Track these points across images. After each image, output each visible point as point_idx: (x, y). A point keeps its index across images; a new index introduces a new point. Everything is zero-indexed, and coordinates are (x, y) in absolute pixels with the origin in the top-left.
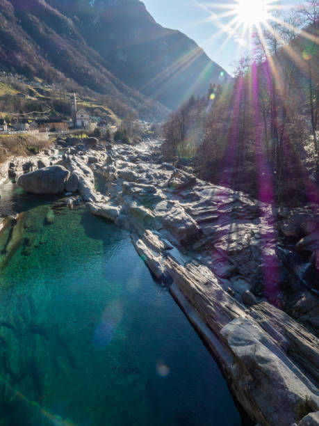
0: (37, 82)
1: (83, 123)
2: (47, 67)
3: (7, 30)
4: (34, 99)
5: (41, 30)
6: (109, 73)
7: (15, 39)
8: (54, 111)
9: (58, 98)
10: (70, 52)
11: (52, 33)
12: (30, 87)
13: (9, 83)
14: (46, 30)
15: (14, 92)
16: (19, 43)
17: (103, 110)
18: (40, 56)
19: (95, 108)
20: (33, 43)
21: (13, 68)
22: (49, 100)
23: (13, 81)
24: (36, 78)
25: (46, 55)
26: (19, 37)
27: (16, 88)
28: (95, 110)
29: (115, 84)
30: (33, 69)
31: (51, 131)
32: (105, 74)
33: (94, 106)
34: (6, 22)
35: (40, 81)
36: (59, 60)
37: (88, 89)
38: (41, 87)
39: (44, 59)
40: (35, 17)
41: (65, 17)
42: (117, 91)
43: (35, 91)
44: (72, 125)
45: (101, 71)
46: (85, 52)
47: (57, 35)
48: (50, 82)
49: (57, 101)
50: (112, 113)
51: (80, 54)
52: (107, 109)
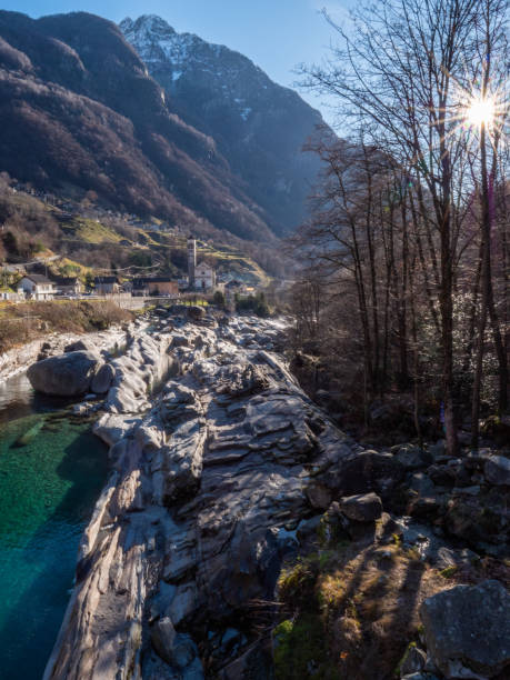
0: (153, 223)
1: (203, 284)
2: (171, 202)
3: (121, 156)
4: (144, 248)
5: (168, 154)
6: (261, 209)
7: (131, 167)
8: (170, 264)
9: (178, 247)
10: (206, 182)
11: (183, 157)
12: (141, 231)
13: (112, 226)
14: (175, 154)
15: (117, 239)
16: (136, 172)
17: (243, 264)
18: (163, 189)
19: (232, 261)
20: (156, 172)
21: (122, 206)
22: (165, 249)
23: (118, 224)
24: (153, 219)
25: (172, 187)
26: (137, 165)
27: (121, 232)
28: (231, 265)
29: (270, 226)
30: (151, 206)
31: (151, 295)
32: (256, 212)
33: (231, 257)
34: (120, 145)
35: (159, 222)
36: (190, 194)
37: (229, 234)
38: (159, 232)
39: (168, 193)
40: (161, 137)
41: (204, 136)
42: (272, 236)
43: (148, 236)
44: (185, 286)
45: (250, 207)
46: (228, 181)
47: (190, 160)
48: (172, 224)
49: (177, 251)
50: (258, 268)
51: (221, 185)
52: (250, 263)
